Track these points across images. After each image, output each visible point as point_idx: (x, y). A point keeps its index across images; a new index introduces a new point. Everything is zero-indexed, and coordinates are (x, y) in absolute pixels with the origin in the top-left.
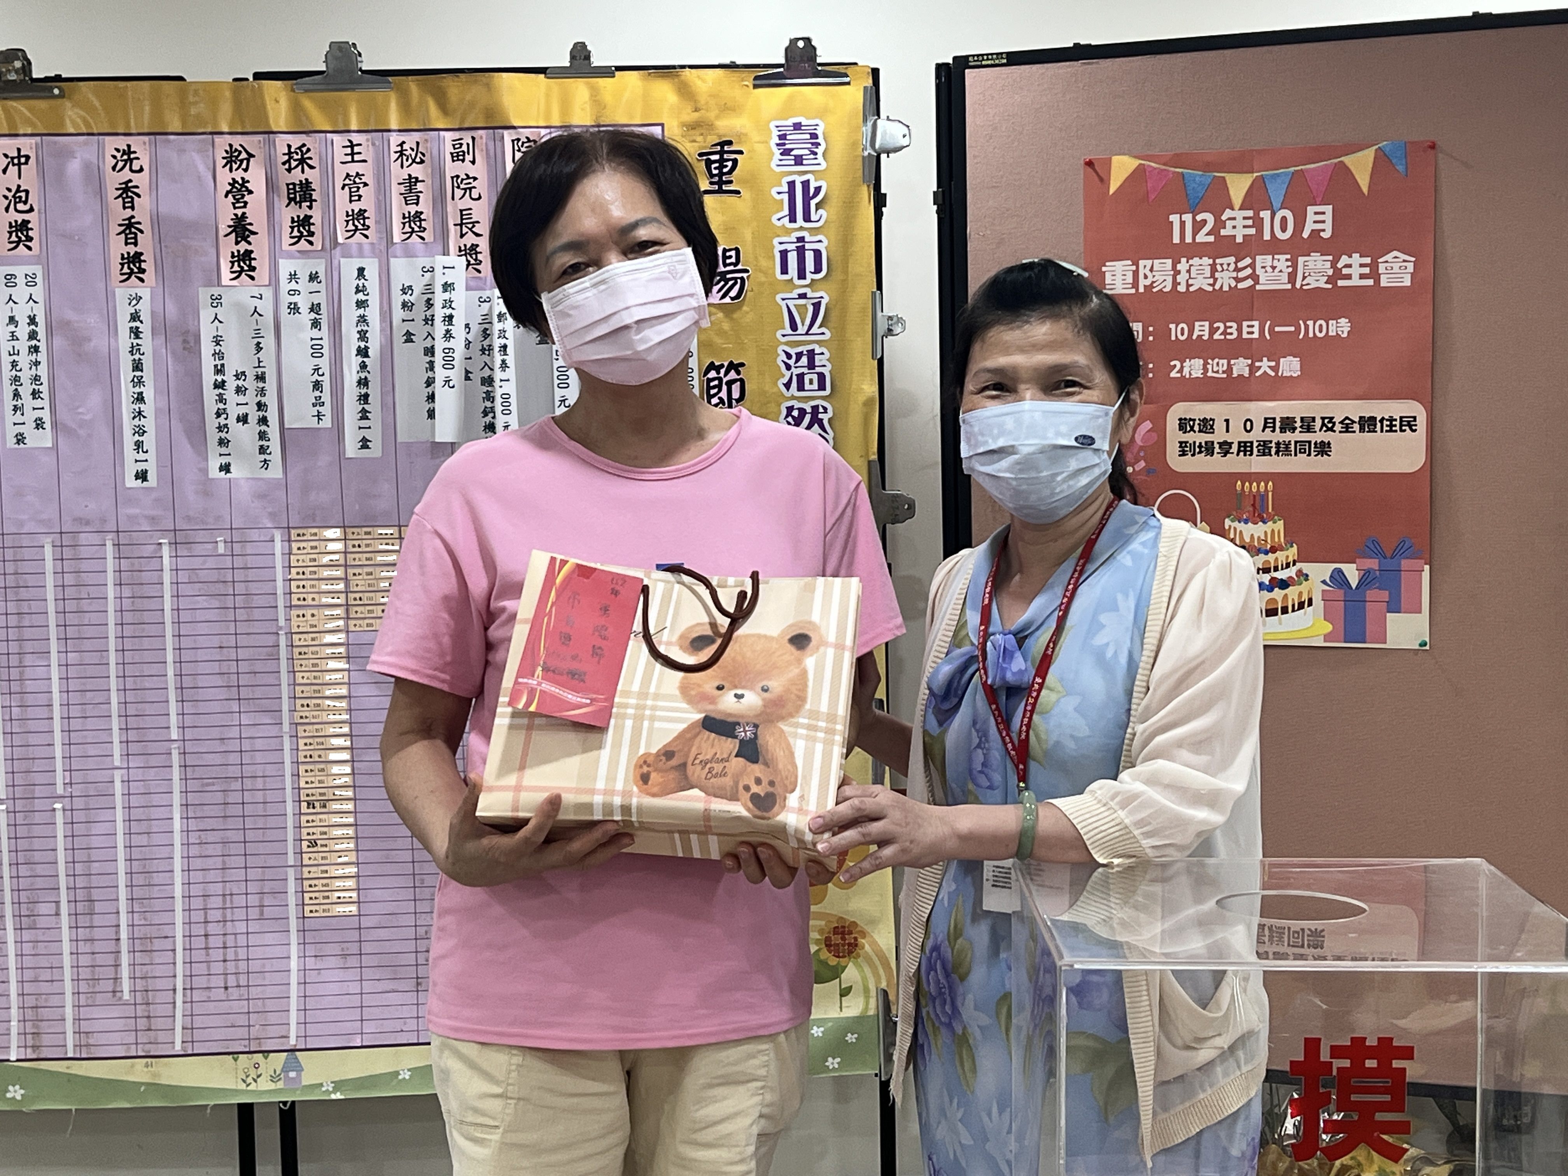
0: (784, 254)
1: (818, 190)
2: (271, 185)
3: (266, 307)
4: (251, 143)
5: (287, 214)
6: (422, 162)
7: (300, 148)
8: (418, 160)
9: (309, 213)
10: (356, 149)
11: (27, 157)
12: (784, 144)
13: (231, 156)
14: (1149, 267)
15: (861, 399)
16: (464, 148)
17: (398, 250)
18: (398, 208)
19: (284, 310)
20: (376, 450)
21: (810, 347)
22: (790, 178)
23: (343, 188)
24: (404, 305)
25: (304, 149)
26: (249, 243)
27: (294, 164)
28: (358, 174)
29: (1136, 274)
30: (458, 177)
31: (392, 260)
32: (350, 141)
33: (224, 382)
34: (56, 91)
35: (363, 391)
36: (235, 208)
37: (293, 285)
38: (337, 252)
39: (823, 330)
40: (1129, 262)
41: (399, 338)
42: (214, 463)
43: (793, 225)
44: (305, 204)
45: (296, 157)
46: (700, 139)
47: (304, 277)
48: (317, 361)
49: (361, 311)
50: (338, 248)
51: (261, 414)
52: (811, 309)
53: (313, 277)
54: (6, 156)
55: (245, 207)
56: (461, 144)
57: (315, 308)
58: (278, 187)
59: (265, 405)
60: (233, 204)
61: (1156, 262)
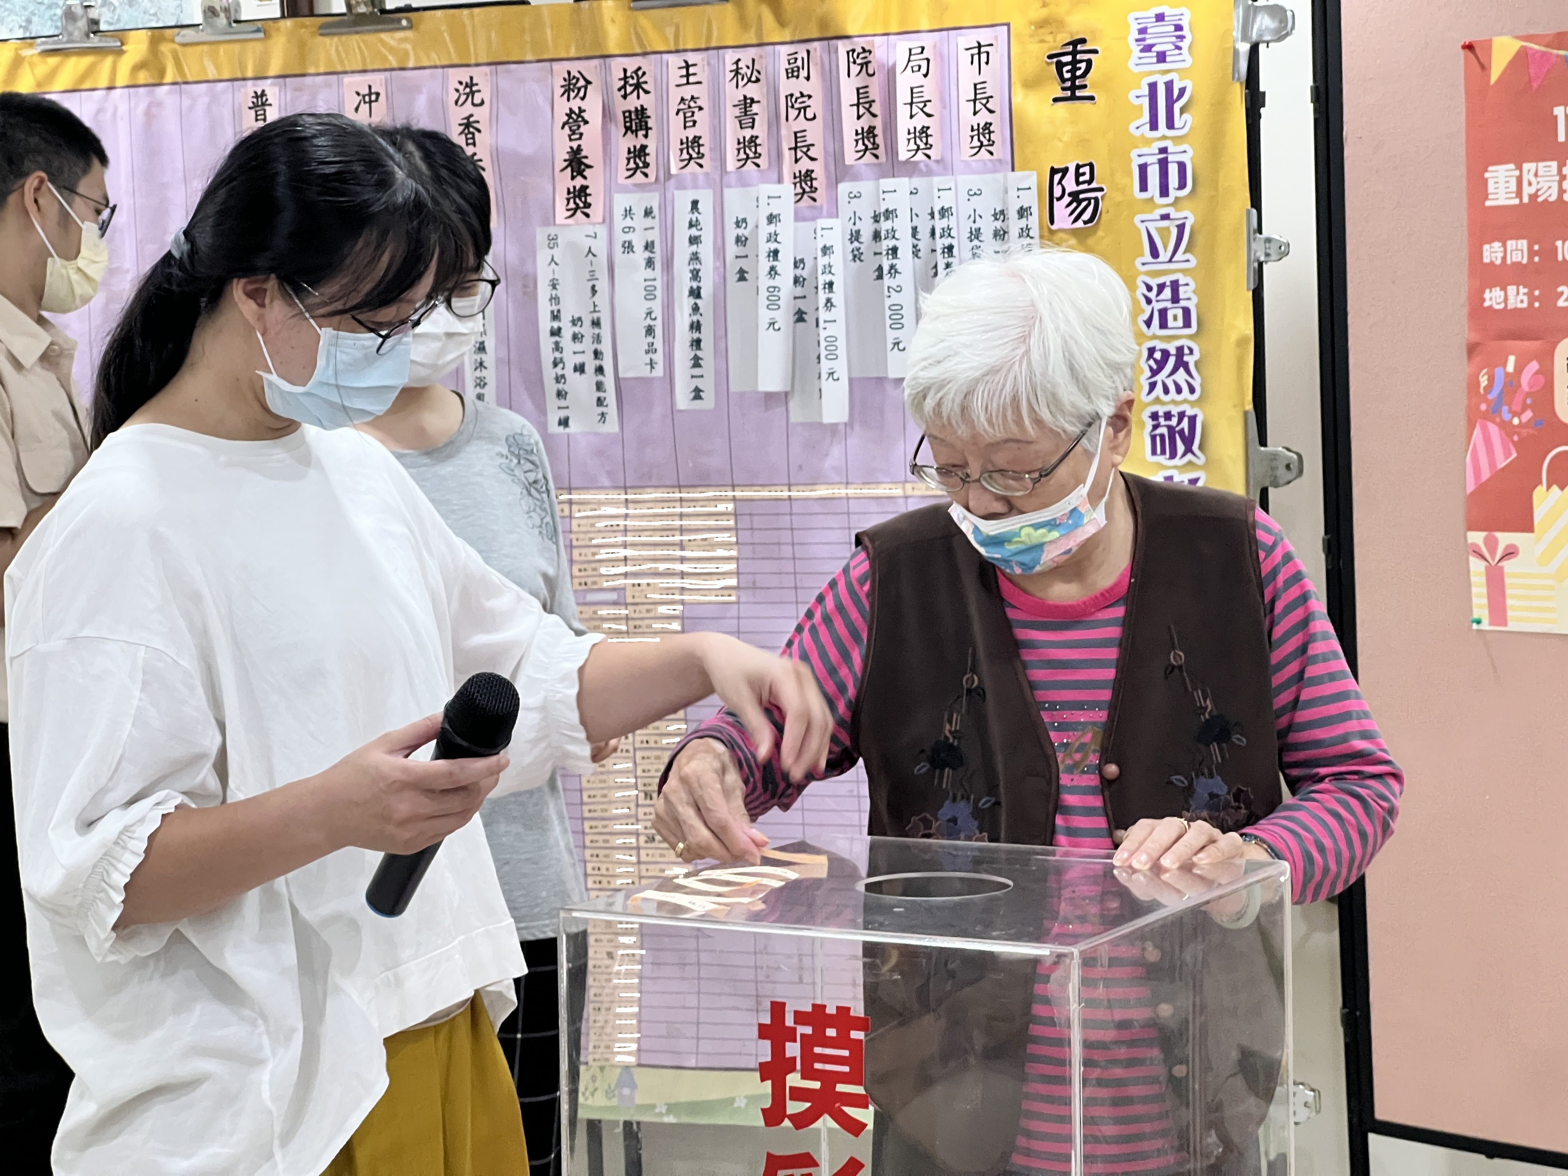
0: (1143, 168)
1: (1182, 91)
2: (607, 114)
3: (600, 246)
4: (589, 68)
5: (624, 143)
6: (758, 80)
7: (636, 72)
8: (753, 79)
9: (644, 142)
10: (691, 70)
11: (378, 94)
12: (1143, 40)
13: (570, 84)
14: (1533, 172)
15: (1234, 337)
16: (799, 63)
17: (732, 179)
18: (732, 133)
19: (618, 248)
20: (709, 401)
21: (1173, 277)
22: (1151, 79)
23: (677, 114)
24: (738, 240)
25: (640, 73)
26: (585, 178)
27: (629, 89)
28: (693, 98)
29: (1520, 180)
30: (792, 95)
31: (726, 191)
32: (686, 62)
33: (559, 329)
34: (404, 23)
35: (696, 335)
36: (571, 140)
37: (628, 222)
38: (672, 183)
39: (1188, 256)
40: (1512, 166)
41: (732, 276)
42: (553, 418)
43: (1155, 134)
44: (641, 133)
45: (631, 81)
46: (1049, 38)
47: (639, 212)
48: (649, 304)
49: (694, 248)
50: (672, 181)
51: (598, 362)
52: (1174, 232)
53: (648, 213)
54: (358, 94)
55: (580, 138)
56: (796, 59)
57: (649, 246)
58: (615, 116)
59: (601, 353)
60: (570, 136)
61: (1541, 164)
